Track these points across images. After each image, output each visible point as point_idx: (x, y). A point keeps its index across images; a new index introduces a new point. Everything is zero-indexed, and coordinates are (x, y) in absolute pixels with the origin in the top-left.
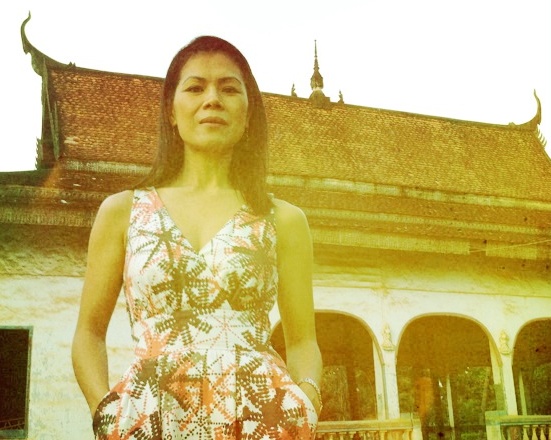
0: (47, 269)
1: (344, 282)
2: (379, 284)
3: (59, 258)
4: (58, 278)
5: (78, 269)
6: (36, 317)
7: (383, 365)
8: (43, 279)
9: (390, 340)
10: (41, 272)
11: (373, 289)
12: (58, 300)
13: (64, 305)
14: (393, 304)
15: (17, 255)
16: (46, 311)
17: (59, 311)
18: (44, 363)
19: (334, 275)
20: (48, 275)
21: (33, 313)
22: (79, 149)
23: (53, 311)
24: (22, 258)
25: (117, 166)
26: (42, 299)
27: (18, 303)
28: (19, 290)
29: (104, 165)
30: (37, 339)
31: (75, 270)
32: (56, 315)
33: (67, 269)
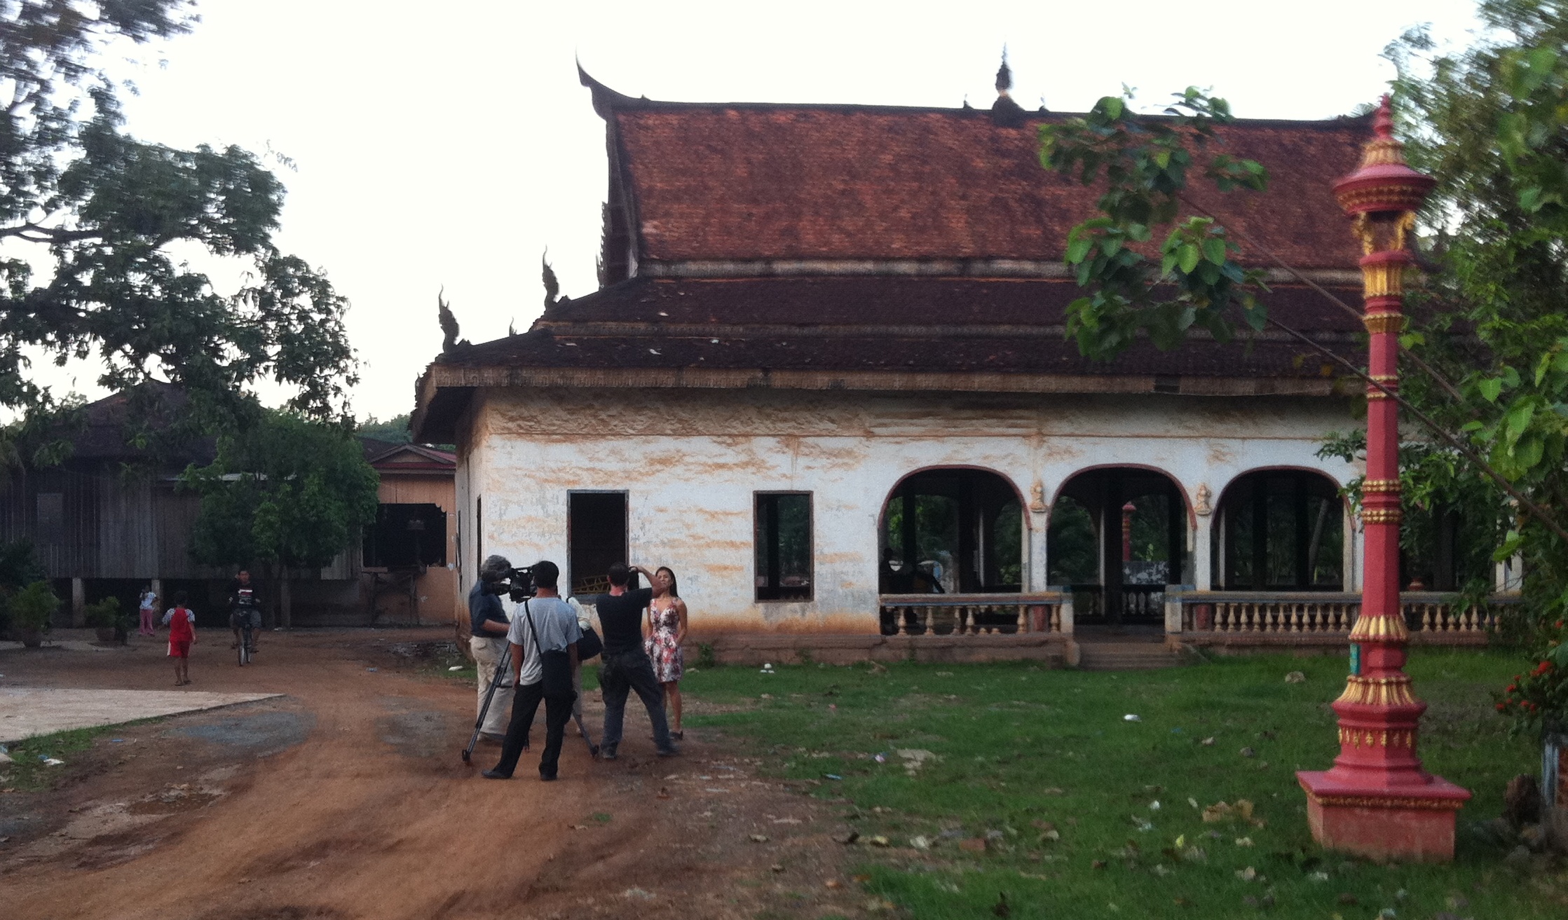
0: (639, 427)
1: (986, 430)
2: (1033, 430)
3: (650, 414)
4: (651, 438)
5: (669, 427)
6: (631, 480)
7: (1030, 529)
8: (636, 439)
9: (1042, 499)
10: (631, 431)
11: (1024, 436)
12: (652, 462)
13: (659, 467)
14: (1050, 455)
15: (609, 413)
16: (640, 473)
17: (653, 473)
18: (641, 529)
19: (974, 422)
20: (640, 433)
21: (628, 476)
22: (661, 242)
23: (647, 474)
24: (613, 416)
25: (710, 267)
26: (637, 461)
27: (612, 465)
28: (613, 452)
29: (692, 267)
30: (633, 503)
31: (668, 428)
32: (651, 478)
33: (659, 427)
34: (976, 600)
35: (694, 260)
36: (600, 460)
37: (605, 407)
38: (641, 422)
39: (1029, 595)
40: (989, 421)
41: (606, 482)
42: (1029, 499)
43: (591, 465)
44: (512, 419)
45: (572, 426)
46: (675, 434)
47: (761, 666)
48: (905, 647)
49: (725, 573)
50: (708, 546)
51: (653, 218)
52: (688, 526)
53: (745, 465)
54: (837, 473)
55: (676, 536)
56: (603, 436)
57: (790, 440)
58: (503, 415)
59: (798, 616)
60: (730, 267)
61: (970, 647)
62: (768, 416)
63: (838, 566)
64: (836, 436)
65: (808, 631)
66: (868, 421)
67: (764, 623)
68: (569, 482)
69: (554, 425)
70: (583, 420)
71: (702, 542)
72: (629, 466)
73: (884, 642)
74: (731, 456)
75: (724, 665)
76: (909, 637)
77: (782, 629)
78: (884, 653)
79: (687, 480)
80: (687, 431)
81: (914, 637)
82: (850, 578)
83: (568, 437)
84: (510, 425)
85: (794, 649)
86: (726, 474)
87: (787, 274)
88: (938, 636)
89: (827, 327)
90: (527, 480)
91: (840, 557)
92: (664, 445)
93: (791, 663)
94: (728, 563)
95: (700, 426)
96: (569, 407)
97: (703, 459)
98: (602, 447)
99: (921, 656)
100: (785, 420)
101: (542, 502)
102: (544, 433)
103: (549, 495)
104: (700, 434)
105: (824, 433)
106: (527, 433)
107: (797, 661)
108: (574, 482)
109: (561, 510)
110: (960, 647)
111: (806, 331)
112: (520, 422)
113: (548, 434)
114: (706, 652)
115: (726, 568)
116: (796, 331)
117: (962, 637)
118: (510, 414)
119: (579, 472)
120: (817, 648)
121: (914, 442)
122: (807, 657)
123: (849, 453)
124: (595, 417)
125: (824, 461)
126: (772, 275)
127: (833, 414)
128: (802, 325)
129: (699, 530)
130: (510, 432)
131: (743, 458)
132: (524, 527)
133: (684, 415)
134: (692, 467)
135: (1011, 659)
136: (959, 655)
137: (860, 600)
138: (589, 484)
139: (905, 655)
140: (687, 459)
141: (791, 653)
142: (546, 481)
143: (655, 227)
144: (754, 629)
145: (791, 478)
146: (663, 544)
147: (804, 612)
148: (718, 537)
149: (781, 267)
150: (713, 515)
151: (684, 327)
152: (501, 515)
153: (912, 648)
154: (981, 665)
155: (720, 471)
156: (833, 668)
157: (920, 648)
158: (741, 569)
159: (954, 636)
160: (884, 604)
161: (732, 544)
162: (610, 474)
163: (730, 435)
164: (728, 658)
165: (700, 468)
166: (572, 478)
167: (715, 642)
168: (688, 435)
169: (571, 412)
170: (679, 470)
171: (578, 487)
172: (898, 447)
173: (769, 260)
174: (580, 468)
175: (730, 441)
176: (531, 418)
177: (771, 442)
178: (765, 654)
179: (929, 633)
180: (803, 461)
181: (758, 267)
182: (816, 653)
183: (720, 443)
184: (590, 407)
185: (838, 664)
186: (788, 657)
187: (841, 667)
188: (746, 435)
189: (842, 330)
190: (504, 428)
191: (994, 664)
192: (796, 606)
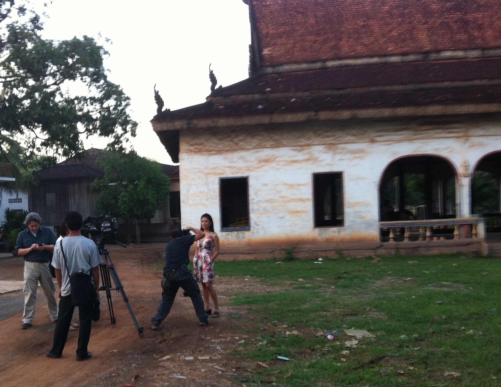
0: (254, 145)
1: (436, 135)
2: (462, 134)
3: (259, 138)
6: (250, 171)
7: (460, 186)
9: (467, 170)
10: (249, 147)
11: (457, 138)
13: (263, 164)
14: (472, 146)
16: (254, 168)
17: (261, 167)
18: (255, 194)
19: (429, 131)
21: (249, 169)
22: (272, 57)
23: (257, 168)
24: (240, 140)
25: (295, 67)
26: (253, 162)
27: (241, 164)
28: (241, 158)
29: (286, 68)
30: (251, 182)
31: (269, 144)
32: (260, 169)
33: (263, 144)
34: (431, 223)
35: (287, 64)
36: (234, 162)
37: (237, 136)
38: (255, 142)
39: (460, 219)
40: (438, 131)
41: (237, 173)
42: (460, 170)
43: (230, 165)
44: (192, 145)
45: (221, 146)
46: (272, 147)
47: (317, 260)
48: (393, 248)
49: (298, 214)
50: (289, 201)
51: (268, 47)
52: (279, 192)
53: (308, 160)
54: (355, 162)
55: (272, 197)
56: (236, 150)
57: (331, 146)
58: (188, 143)
59: (336, 234)
60: (304, 66)
61: (428, 247)
62: (320, 135)
63: (357, 209)
64: (354, 143)
65: (342, 241)
66: (373, 134)
67: (319, 238)
68: (220, 174)
69: (211, 147)
70: (226, 144)
71: (285, 199)
72: (249, 164)
73: (382, 246)
74: (300, 156)
75: (298, 259)
76: (395, 243)
77: (328, 241)
78: (382, 251)
79: (278, 169)
80: (277, 145)
81: (398, 243)
82: (364, 215)
83: (219, 152)
84: (192, 148)
85: (334, 250)
86: (297, 165)
87: (333, 67)
88: (411, 242)
89: (352, 89)
90: (199, 174)
91: (358, 204)
92: (266, 153)
93: (334, 258)
94: (299, 209)
95: (285, 142)
96: (220, 137)
97: (285, 158)
98: (235, 156)
99: (402, 252)
100: (328, 137)
101: (207, 184)
102: (207, 151)
103: (210, 181)
104: (284, 146)
105: (349, 141)
106: (199, 151)
107: (336, 256)
108: (222, 174)
109: (216, 188)
110: (423, 247)
111: (341, 92)
112: (196, 146)
113: (208, 151)
114: (289, 253)
115: (298, 212)
116: (335, 92)
117: (424, 242)
118: (191, 143)
119: (224, 168)
120: (346, 250)
121: (396, 145)
122: (341, 254)
123: (362, 151)
124: (232, 141)
125: (348, 156)
126: (326, 68)
127: (354, 132)
128: (339, 89)
129: (284, 194)
130: (191, 151)
131: (306, 157)
132: (198, 196)
133: (276, 137)
134: (280, 163)
135: (450, 252)
136: (422, 251)
137: (369, 225)
138: (229, 174)
139: (393, 252)
140: (278, 159)
141: (333, 253)
142: (209, 174)
143: (269, 51)
144: (313, 242)
145: (331, 165)
146: (267, 201)
147: (339, 232)
148: (293, 197)
149: (330, 64)
150: (292, 186)
151: (277, 95)
152: (187, 191)
153: (397, 249)
154: (434, 256)
155: (294, 164)
156: (355, 260)
157: (401, 248)
158: (306, 212)
159: (419, 242)
160: (381, 227)
161: (301, 200)
162: (240, 169)
163: (300, 146)
164: (301, 256)
165: (284, 163)
166: (220, 172)
167: (294, 248)
168: (278, 147)
169: (221, 140)
170: (274, 164)
171: (224, 176)
172: (388, 147)
173: (325, 61)
174: (224, 167)
175: (299, 148)
176: (201, 144)
177: (321, 148)
178: (320, 253)
179: (406, 241)
180: (338, 157)
181: (319, 65)
182: (346, 252)
183: (295, 150)
184: (229, 136)
185: (358, 257)
186: (331, 255)
187: (359, 259)
188: (309, 145)
189: (360, 90)
190: (188, 150)
191: (441, 255)
192: (335, 229)
